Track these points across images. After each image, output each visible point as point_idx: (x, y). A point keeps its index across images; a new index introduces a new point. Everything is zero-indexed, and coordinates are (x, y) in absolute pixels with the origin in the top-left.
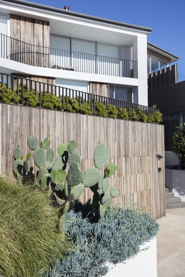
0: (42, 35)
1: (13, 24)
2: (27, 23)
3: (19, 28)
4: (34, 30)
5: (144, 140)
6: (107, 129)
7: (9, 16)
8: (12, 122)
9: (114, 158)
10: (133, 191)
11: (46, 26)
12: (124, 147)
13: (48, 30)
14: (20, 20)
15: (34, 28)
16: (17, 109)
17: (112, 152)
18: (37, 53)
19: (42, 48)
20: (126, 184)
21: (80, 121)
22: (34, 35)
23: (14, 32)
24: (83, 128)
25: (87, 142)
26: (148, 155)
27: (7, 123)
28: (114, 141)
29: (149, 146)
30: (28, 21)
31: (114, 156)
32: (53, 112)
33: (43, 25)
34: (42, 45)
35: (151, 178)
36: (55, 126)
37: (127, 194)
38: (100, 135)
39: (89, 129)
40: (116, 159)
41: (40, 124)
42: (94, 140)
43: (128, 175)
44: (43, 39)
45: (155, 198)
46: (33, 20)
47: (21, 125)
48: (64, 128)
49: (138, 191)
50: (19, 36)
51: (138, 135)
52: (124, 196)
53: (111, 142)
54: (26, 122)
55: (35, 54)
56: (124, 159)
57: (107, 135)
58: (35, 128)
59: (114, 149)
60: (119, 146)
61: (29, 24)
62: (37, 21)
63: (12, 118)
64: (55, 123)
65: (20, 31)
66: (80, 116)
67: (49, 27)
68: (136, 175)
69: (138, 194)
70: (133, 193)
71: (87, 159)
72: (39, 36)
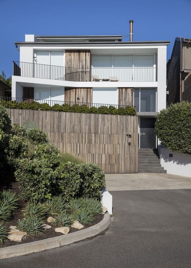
0: (85, 60)
1: (67, 56)
2: (75, 53)
3: (70, 58)
4: (80, 58)
5: (114, 125)
6: (80, 119)
7: (65, 51)
8: (25, 116)
9: (85, 134)
10: (101, 153)
11: (88, 53)
12: (94, 128)
13: (89, 56)
14: (71, 52)
15: (80, 56)
16: (28, 111)
17: (84, 130)
18: (81, 72)
19: (85, 69)
20: (95, 148)
21: (61, 115)
22: (79, 61)
23: (67, 61)
24: (63, 118)
25: (66, 125)
26: (117, 134)
27: (23, 117)
28: (86, 125)
29: (118, 128)
30: (76, 52)
31: (86, 132)
32: (45, 111)
33: (86, 52)
34: (85, 67)
35: (120, 148)
36: (46, 118)
37: (96, 153)
38: (74, 121)
39: (67, 119)
40: (87, 134)
41: (38, 117)
42: (70, 124)
43: (97, 143)
44: (86, 63)
45: (124, 161)
46: (79, 51)
47: (29, 117)
48: (51, 118)
49: (106, 153)
50: (70, 63)
51: (108, 122)
52: (93, 154)
53: (83, 126)
54: (32, 116)
55: (80, 73)
56: (93, 135)
57: (80, 122)
58: (36, 118)
59: (86, 129)
60: (90, 127)
61: (76, 54)
62: (81, 52)
63: (25, 115)
64: (46, 116)
65: (71, 59)
66: (61, 113)
67: (90, 53)
68: (105, 145)
69: (106, 155)
70: (102, 154)
71: (65, 132)
72: (83, 61)
